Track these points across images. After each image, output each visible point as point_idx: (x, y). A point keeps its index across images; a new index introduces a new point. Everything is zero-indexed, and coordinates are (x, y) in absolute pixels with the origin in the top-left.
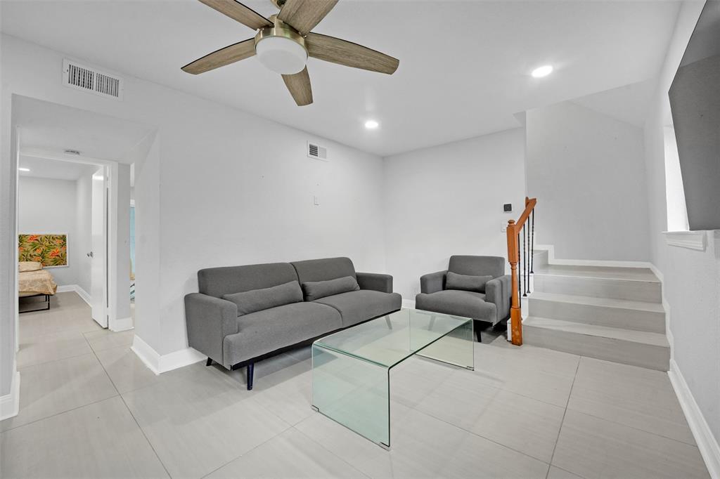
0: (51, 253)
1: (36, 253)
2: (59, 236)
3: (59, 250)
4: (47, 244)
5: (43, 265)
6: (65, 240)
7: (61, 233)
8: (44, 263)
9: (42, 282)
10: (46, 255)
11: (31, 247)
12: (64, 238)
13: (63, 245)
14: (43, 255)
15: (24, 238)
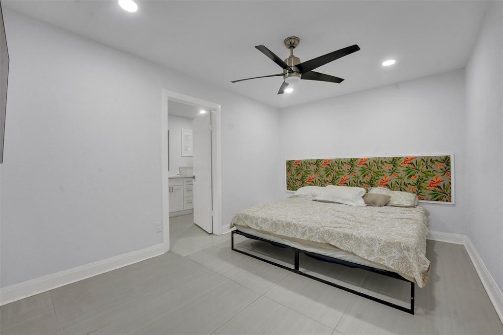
0: (429, 182)
1: (410, 181)
2: (440, 157)
3: (440, 178)
4: (425, 169)
5: (420, 199)
6: (448, 164)
7: (442, 154)
8: (420, 196)
9: (401, 251)
10: (422, 184)
11: (405, 173)
12: (447, 160)
13: (447, 171)
14: (418, 185)
15: (397, 162)
